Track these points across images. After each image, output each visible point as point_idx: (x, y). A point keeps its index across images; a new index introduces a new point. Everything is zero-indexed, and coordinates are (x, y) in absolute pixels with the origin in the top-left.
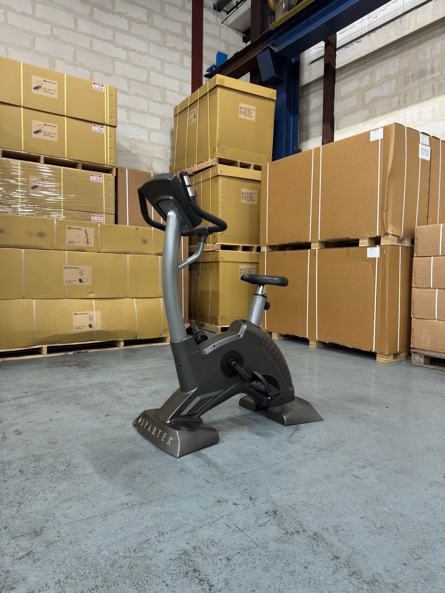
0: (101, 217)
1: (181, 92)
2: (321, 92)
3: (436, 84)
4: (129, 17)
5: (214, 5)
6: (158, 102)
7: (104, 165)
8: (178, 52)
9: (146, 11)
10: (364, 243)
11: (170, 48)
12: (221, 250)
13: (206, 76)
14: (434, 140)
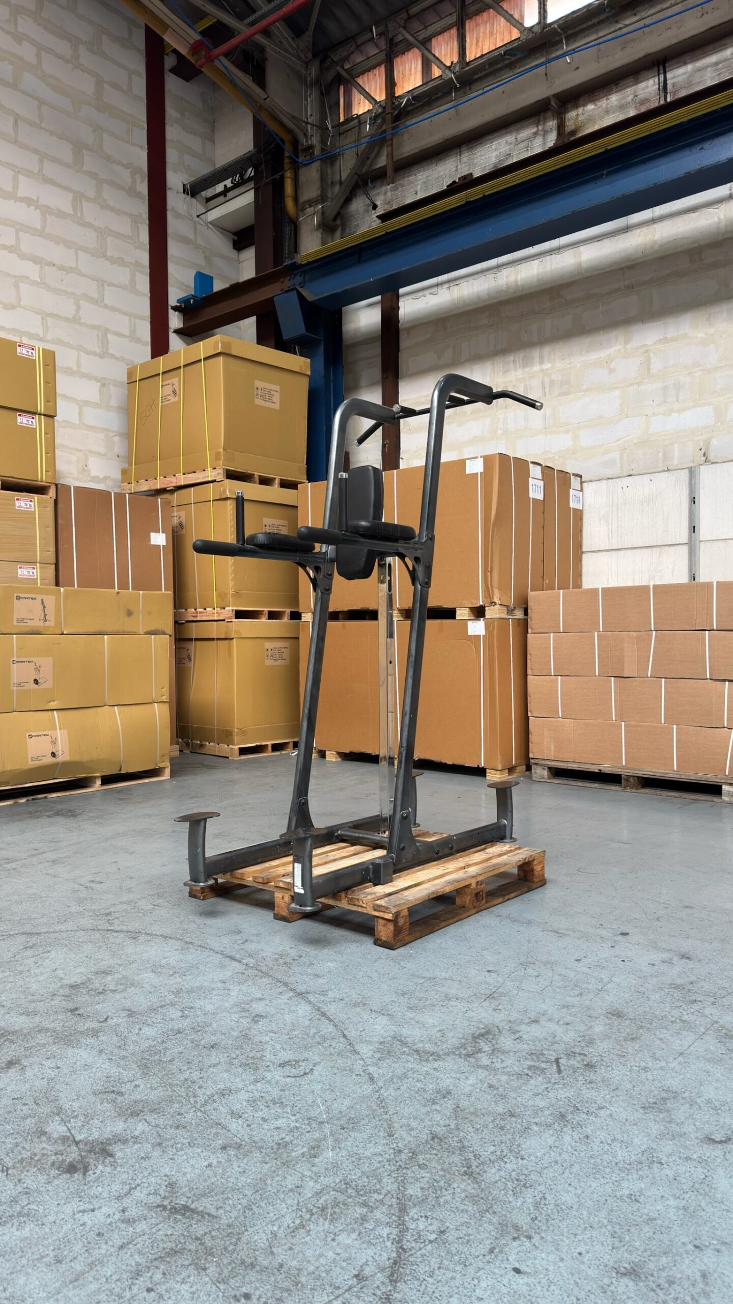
0: (34, 568)
1: (133, 337)
2: (379, 361)
3: (547, 380)
4: (42, 205)
5: (184, 185)
6: (95, 354)
7: (37, 481)
8: (126, 266)
9: (71, 196)
10: (462, 614)
11: (112, 260)
12: (236, 618)
13: (175, 309)
14: (547, 471)
